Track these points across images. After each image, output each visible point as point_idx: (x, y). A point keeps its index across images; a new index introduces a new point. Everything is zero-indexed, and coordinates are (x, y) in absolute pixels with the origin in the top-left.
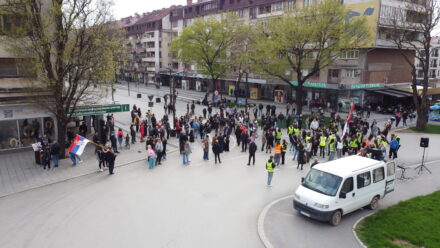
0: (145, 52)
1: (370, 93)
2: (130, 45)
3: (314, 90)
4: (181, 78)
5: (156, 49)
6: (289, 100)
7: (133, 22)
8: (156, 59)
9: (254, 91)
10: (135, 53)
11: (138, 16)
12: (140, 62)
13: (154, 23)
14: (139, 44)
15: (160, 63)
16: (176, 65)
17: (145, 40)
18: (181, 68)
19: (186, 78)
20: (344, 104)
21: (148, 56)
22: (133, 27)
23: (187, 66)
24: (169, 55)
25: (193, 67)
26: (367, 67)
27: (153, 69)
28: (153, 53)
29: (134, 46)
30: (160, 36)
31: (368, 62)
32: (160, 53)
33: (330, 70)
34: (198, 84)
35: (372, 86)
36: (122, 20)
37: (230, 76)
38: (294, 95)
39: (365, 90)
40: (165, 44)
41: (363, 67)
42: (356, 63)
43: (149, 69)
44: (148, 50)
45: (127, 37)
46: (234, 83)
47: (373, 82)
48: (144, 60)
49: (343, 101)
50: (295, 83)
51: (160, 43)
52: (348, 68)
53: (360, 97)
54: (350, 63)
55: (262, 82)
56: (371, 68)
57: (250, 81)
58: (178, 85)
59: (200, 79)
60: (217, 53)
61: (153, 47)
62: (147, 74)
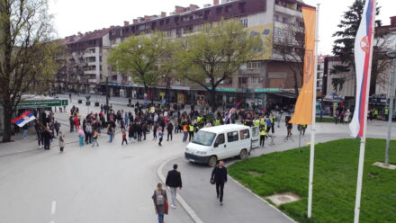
0: (87, 66)
1: (270, 95)
2: (72, 60)
3: (228, 94)
4: (119, 88)
5: (97, 63)
7: (76, 40)
8: (97, 72)
9: (180, 97)
10: (77, 67)
11: (81, 35)
12: (82, 75)
13: (95, 41)
14: (81, 59)
15: (101, 75)
16: (115, 77)
17: (87, 55)
18: (119, 80)
19: (123, 88)
20: (250, 105)
21: (90, 69)
22: (76, 44)
23: (125, 78)
24: (109, 68)
25: (130, 78)
26: (267, 75)
27: (94, 81)
28: (94, 66)
29: (77, 61)
30: (101, 52)
31: (268, 71)
32: (101, 66)
33: (240, 78)
34: (134, 93)
35: (272, 90)
36: (67, 38)
37: (161, 85)
39: (266, 93)
40: (105, 59)
41: (264, 75)
42: (259, 72)
43: (90, 81)
44: (90, 64)
45: (71, 52)
46: (162, 90)
47: (273, 87)
48: (86, 72)
49: (249, 102)
51: (100, 57)
52: (254, 76)
53: (263, 99)
54: (255, 72)
55: (188, 88)
56: (270, 76)
57: (177, 88)
58: (117, 94)
59: (136, 88)
60: (148, 65)
61: (94, 60)
62: (88, 85)
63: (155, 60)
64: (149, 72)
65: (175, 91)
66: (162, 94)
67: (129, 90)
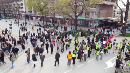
0: (20, 7)
1: (100, 21)
2: (14, 5)
3: (80, 20)
4: (33, 16)
5: (24, 6)
6: (71, 24)
8: (24, 10)
9: (59, 21)
10: (16, 8)
12: (18, 11)
14: (18, 4)
15: (25, 11)
16: (31, 12)
17: (20, 3)
18: (33, 13)
19: (35, 17)
21: (21, 9)
23: (35, 12)
24: (28, 8)
26: (99, 12)
27: (23, 13)
28: (23, 7)
29: (16, 5)
30: (25, 1)
31: (100, 9)
32: (25, 8)
33: (86, 13)
34: (39, 19)
35: (101, 18)
37: (50, 15)
38: (73, 22)
39: (99, 20)
41: (98, 12)
42: (95, 10)
44: (21, 6)
45: (14, 2)
46: (51, 18)
47: (101, 17)
48: (20, 10)
49: (92, 24)
50: (74, 18)
51: (25, 3)
52: (92, 12)
53: (97, 22)
54: (93, 10)
55: (62, 17)
57: (56, 17)
58: (32, 19)
59: (40, 17)
60: (44, 7)
61: (23, 5)
62: (21, 15)
63: (47, 4)
64: (45, 10)
65: (56, 18)
66: (51, 20)
67: (37, 18)
